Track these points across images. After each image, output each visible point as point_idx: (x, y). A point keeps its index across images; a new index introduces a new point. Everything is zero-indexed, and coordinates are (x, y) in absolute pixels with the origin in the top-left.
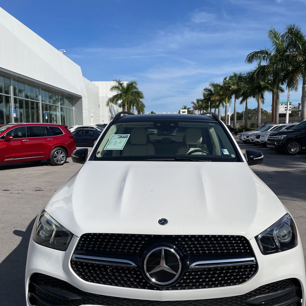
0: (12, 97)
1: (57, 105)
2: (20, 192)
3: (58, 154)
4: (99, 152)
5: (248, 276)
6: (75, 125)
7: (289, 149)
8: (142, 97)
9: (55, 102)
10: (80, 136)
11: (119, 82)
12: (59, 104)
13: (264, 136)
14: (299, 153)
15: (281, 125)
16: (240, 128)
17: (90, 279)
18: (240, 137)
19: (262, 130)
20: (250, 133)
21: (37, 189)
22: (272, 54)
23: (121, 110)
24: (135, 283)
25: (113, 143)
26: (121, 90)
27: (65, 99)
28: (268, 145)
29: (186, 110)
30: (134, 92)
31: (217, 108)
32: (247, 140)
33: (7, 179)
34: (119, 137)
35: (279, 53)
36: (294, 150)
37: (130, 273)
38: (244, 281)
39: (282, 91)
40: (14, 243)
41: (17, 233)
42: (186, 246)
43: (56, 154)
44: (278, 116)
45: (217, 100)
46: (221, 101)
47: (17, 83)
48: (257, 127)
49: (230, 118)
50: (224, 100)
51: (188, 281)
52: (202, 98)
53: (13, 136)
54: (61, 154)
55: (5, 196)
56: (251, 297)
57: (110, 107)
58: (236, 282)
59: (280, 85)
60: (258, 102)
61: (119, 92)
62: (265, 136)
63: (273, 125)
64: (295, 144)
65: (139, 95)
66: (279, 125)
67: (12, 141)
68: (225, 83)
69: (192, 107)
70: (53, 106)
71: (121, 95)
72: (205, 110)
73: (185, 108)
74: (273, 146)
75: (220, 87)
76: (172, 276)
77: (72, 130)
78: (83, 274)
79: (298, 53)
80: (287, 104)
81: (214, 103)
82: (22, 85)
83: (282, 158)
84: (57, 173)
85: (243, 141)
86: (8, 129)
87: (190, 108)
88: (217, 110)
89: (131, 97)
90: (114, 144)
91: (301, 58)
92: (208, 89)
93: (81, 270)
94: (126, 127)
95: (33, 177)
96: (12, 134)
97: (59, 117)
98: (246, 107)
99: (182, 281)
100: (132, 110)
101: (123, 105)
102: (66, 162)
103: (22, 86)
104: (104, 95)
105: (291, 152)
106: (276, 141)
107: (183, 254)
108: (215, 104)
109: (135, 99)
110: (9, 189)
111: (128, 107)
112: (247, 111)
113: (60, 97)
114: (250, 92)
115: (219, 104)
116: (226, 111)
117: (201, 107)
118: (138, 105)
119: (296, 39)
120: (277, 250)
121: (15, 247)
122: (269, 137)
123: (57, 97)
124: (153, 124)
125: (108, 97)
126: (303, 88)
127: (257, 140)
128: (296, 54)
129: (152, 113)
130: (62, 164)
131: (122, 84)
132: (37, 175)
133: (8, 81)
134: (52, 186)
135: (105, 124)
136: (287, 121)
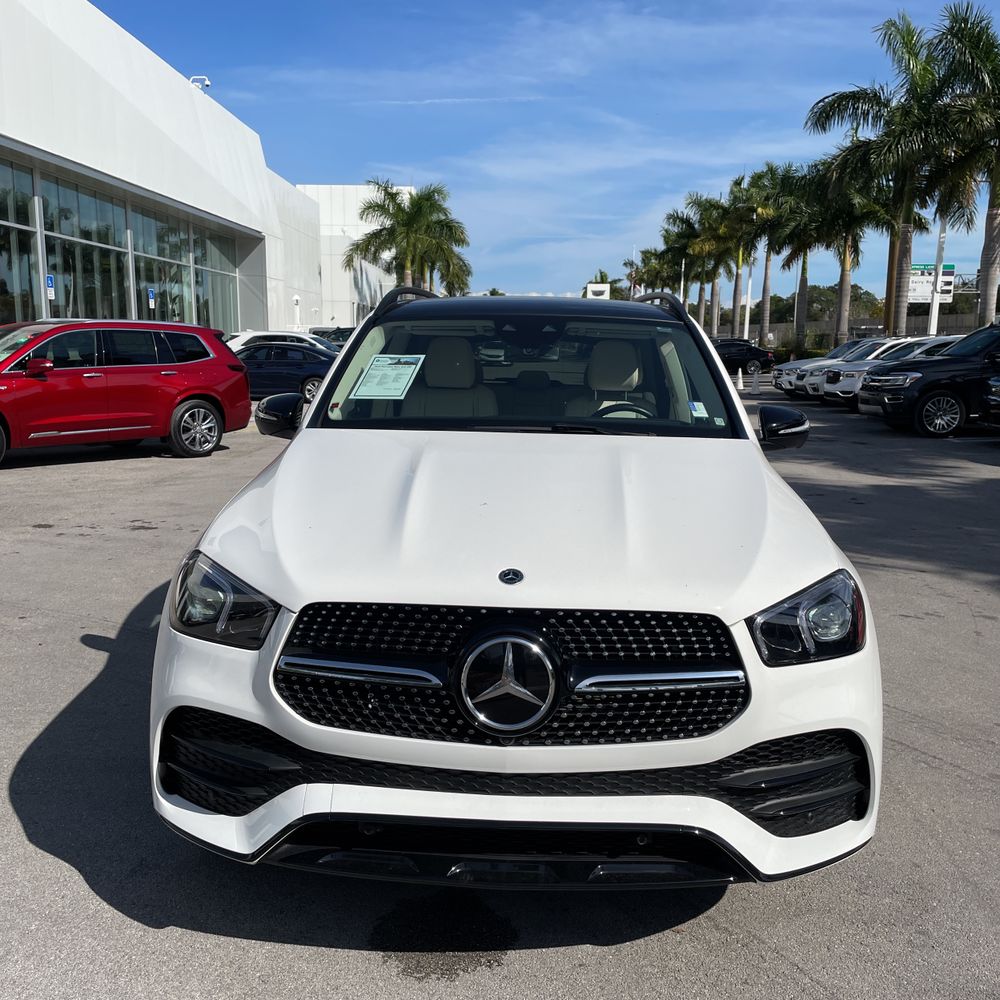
0: (39, 234)
1: (184, 262)
2: (84, 530)
3: (194, 421)
4: (336, 405)
5: (725, 718)
6: (244, 330)
7: (927, 416)
8: (461, 241)
9: (177, 250)
10: (259, 366)
11: (386, 190)
12: (189, 260)
13: (853, 376)
14: (957, 432)
15: (910, 340)
16: (780, 349)
17: (324, 718)
18: (776, 378)
19: (849, 357)
20: (809, 365)
21: (136, 524)
22: (894, 103)
23: (390, 282)
24: (438, 728)
25: (376, 380)
26: (393, 216)
27: (208, 242)
28: (862, 403)
29: (606, 287)
30: (435, 223)
31: (708, 282)
32: (798, 388)
33: (39, 493)
34: (395, 361)
35: (919, 101)
36: (943, 422)
37: (425, 703)
38: (713, 728)
39: (921, 226)
40: (87, 668)
41: (90, 641)
42: (568, 638)
43: (190, 420)
44: (904, 311)
45: (710, 255)
46: (722, 257)
47: (53, 186)
48: (836, 345)
49: (750, 316)
50: (730, 254)
51: (572, 725)
52: (661, 247)
53: (52, 362)
54: (204, 420)
55: (43, 542)
56: (731, 771)
57: (355, 270)
58: (693, 731)
59: (916, 209)
60: (843, 263)
61: (388, 223)
62: (857, 375)
63: (883, 341)
64: (948, 402)
65: (451, 231)
66: (903, 340)
67: (51, 376)
68: (735, 199)
69: (625, 278)
70: (171, 265)
71: (391, 231)
72: (668, 285)
73: (603, 280)
74: (878, 409)
75: (720, 211)
76: (532, 709)
77: (235, 346)
78: (306, 704)
79: (978, 102)
80: (936, 270)
81: (700, 262)
82: (71, 193)
83: (902, 445)
84: (193, 478)
85: (787, 392)
86: (38, 337)
87: (620, 280)
88: (708, 287)
89: (424, 241)
90: (380, 383)
91: (987, 121)
92: (680, 215)
93: (301, 695)
94: (414, 333)
95: (120, 490)
96: (50, 355)
97: (190, 303)
98: (804, 280)
99: (556, 725)
100: (427, 285)
101: (397, 266)
102: (218, 447)
103: (69, 198)
104: (338, 232)
105: (935, 427)
106: (889, 391)
107: (561, 658)
108: (703, 266)
109: (439, 247)
110: (51, 523)
111: (413, 272)
112: (807, 293)
113: (193, 237)
114: (816, 228)
115: (716, 267)
116: (738, 292)
117: (656, 277)
118: (449, 266)
119: (973, 55)
120: (804, 658)
121: (90, 678)
122: (865, 379)
123: (183, 236)
124: (493, 326)
125: (349, 238)
126: (991, 218)
127: (829, 388)
128: (972, 104)
129: (494, 293)
130: (208, 453)
131: (397, 194)
132: (132, 482)
133: (25, 180)
134: (180, 516)
135: (338, 329)
136: (933, 329)
